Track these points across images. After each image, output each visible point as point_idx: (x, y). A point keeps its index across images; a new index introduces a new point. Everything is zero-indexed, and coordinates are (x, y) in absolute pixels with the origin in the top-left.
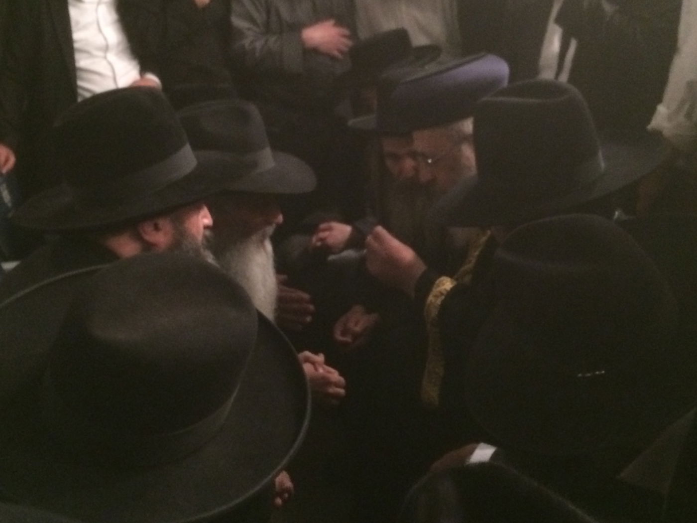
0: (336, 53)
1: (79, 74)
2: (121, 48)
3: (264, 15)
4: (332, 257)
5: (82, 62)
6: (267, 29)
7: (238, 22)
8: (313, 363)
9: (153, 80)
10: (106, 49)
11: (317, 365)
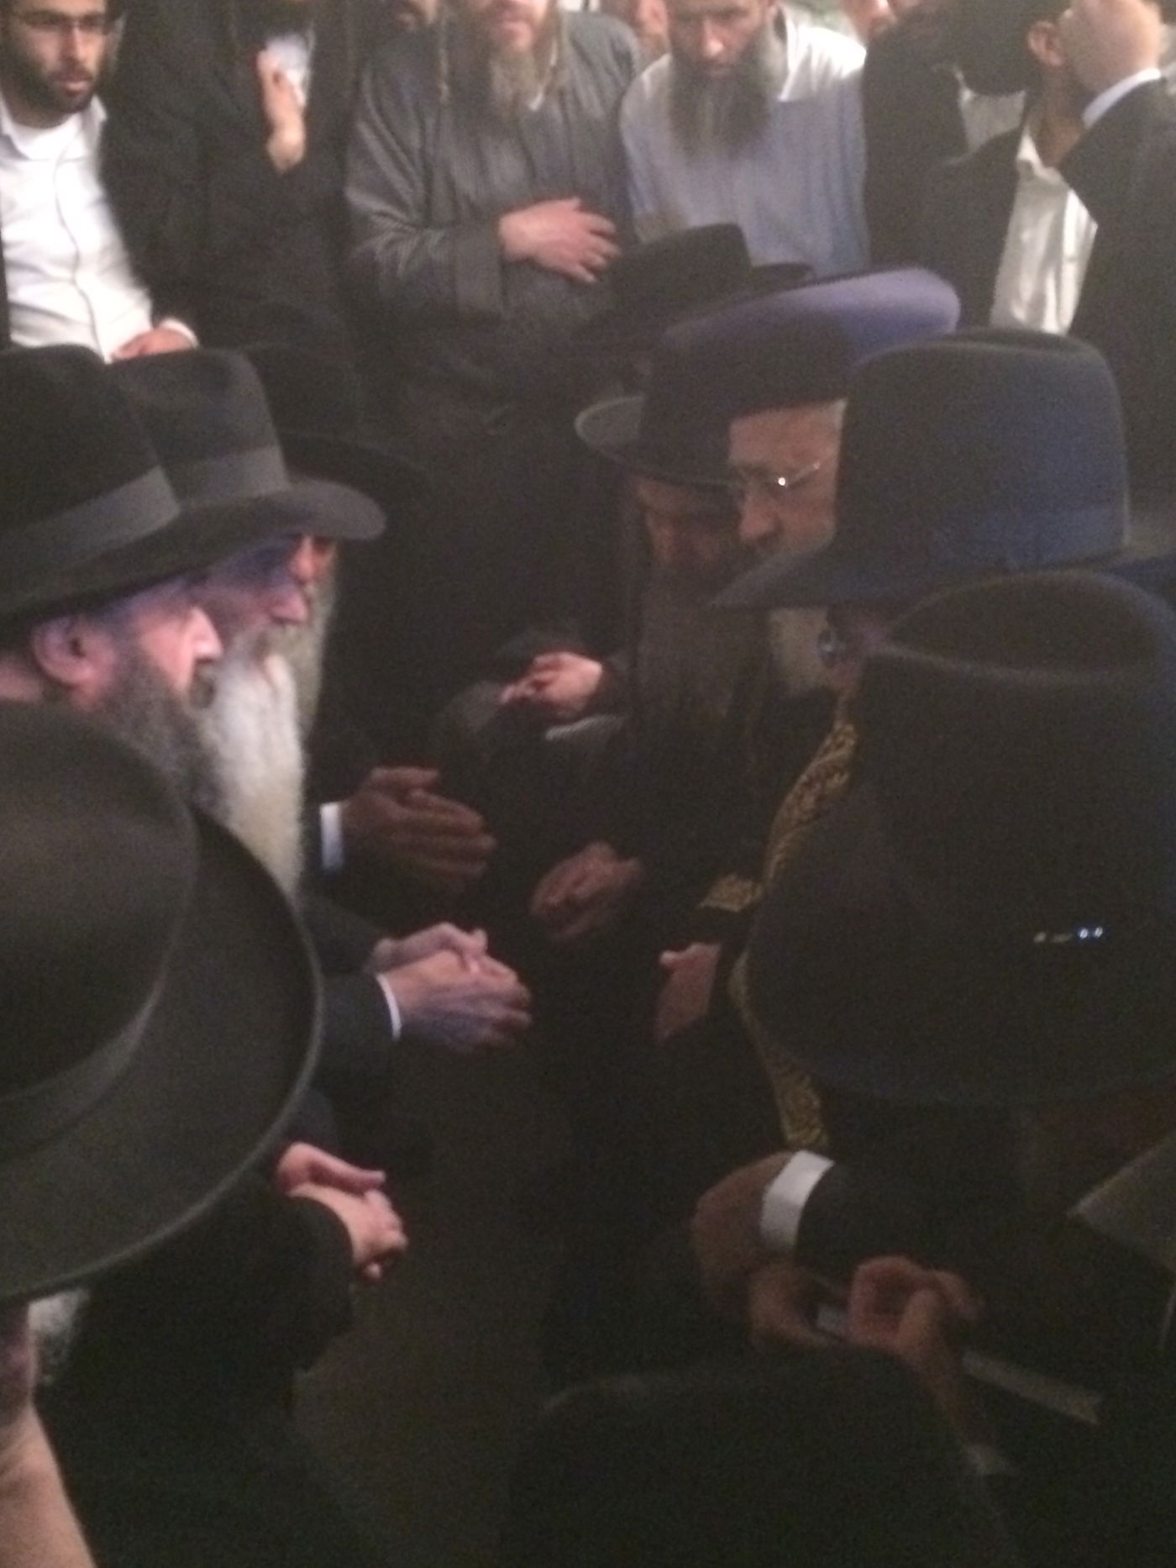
0: (579, 271)
1: (17, 317)
2: (109, 259)
3: (420, 185)
4: (553, 733)
5: (22, 290)
6: (428, 217)
7: (361, 199)
8: (458, 950)
9: (180, 333)
10: (76, 262)
11: (468, 957)
